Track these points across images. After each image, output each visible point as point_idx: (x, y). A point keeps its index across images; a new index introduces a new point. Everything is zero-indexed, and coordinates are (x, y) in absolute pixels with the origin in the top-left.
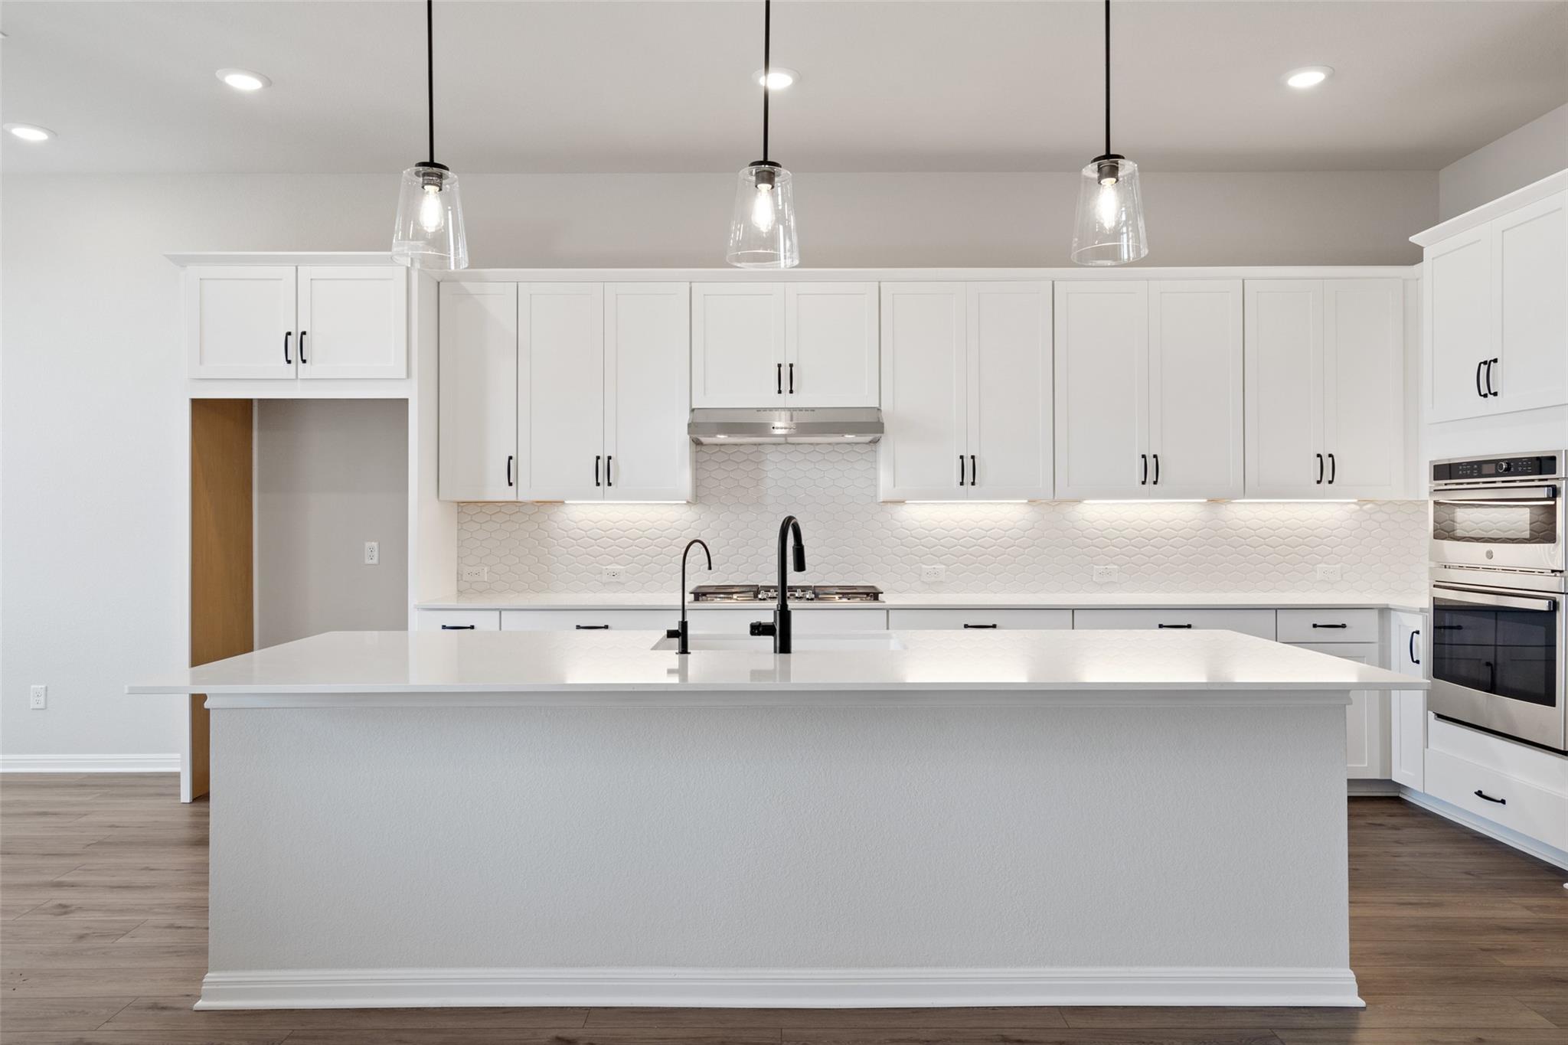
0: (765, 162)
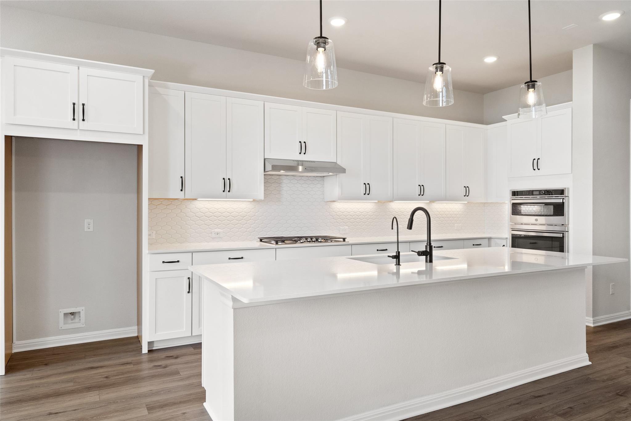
0: (440, 63)
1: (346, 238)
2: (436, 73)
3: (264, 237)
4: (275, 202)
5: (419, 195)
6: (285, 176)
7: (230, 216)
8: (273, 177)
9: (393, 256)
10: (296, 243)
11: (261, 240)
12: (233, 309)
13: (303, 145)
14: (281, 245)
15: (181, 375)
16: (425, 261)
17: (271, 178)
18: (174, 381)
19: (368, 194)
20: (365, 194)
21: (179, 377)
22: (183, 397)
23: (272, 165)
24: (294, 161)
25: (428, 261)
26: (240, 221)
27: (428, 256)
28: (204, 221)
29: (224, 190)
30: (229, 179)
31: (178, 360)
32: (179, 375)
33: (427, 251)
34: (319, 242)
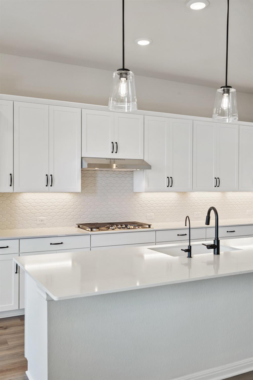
1: (151, 225)
2: (223, 95)
3: (81, 223)
4: (91, 193)
5: (215, 186)
6: (100, 171)
7: (52, 206)
8: (89, 172)
9: (185, 250)
10: (108, 230)
11: (79, 227)
12: (46, 302)
13: (115, 145)
14: (96, 231)
15: (8, 345)
16: (213, 253)
17: (88, 173)
18: (2, 350)
19: (171, 186)
20: (168, 186)
21: (7, 346)
22: (9, 365)
23: (88, 163)
24: (106, 159)
25: (216, 253)
26: (61, 210)
27: (216, 249)
28: (30, 210)
29: (47, 185)
30: (51, 175)
31: (7, 331)
32: (7, 345)
33: (215, 245)
34: (128, 228)
